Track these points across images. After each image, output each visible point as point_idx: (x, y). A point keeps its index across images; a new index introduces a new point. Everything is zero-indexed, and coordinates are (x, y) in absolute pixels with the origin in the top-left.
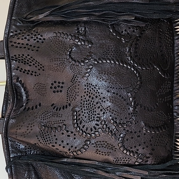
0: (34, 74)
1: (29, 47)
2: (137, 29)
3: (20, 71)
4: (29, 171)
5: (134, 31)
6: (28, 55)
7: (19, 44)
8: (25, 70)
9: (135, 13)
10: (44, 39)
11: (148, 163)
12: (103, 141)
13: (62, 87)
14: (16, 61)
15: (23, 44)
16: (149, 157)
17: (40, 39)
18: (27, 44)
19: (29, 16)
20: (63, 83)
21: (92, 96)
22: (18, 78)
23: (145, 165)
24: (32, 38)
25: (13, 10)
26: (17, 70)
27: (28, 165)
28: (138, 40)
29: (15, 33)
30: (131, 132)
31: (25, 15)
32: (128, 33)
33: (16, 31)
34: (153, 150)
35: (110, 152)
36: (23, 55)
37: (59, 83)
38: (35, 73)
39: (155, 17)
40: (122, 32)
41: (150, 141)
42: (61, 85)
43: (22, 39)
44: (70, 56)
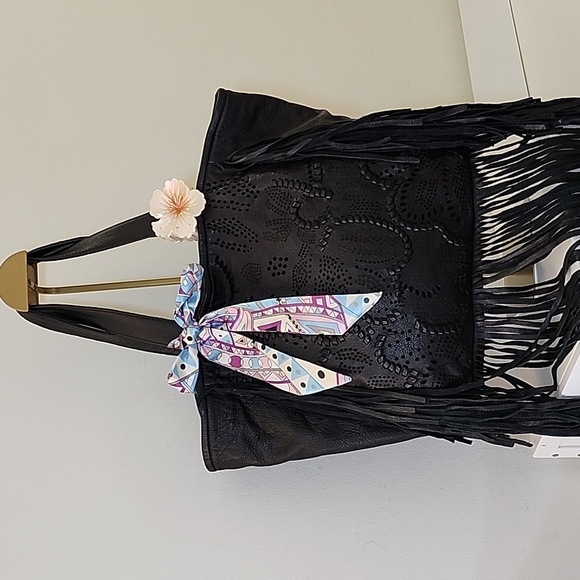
0: (242, 248)
1: (235, 206)
2: (405, 168)
3: (222, 246)
4: (235, 409)
5: (400, 171)
6: (234, 219)
7: (219, 201)
8: (229, 244)
9: (401, 142)
10: (258, 192)
11: (427, 385)
12: (351, 349)
13: (285, 266)
14: (215, 230)
15: (225, 202)
16: (427, 375)
17: (252, 192)
18: (232, 202)
19: (235, 158)
20: (286, 259)
21: (331, 276)
22: (217, 258)
23: (422, 388)
24: (239, 191)
25: (210, 150)
26: (216, 244)
27: (232, 397)
28: (406, 185)
29: (213, 185)
30: (396, 332)
31: (229, 157)
32: (391, 175)
33: (215, 183)
34: (434, 362)
35: (363, 368)
36: (226, 219)
37: (281, 259)
38: (245, 246)
39: (434, 146)
40: (382, 174)
41: (429, 347)
42: (283, 262)
43: (224, 194)
44: (297, 214)
